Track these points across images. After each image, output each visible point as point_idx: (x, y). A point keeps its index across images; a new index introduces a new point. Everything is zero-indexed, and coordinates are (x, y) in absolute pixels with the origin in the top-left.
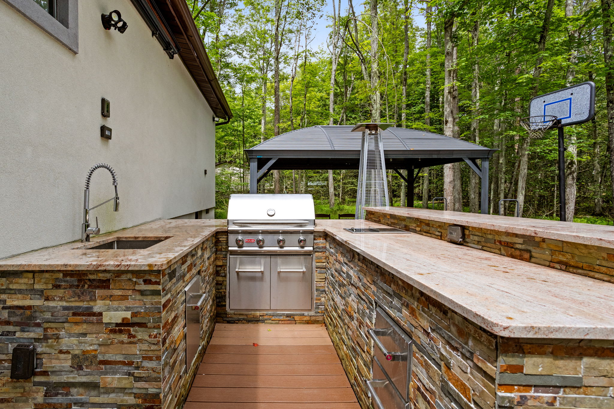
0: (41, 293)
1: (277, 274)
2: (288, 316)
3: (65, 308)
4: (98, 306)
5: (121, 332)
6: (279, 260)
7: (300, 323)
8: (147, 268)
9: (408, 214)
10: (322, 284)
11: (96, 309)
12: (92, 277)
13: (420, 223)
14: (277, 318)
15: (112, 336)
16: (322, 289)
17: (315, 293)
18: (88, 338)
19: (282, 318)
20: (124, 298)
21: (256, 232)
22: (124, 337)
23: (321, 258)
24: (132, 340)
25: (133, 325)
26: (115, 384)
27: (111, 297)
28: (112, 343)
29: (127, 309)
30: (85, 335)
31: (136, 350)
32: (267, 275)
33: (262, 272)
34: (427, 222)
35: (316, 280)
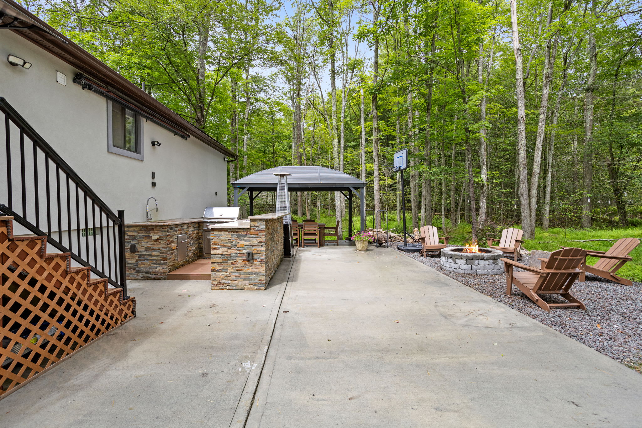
0: (137, 231)
3: (143, 235)
4: (151, 235)
5: (157, 241)
8: (163, 225)
11: (151, 236)
12: (149, 227)
15: (155, 242)
18: (149, 243)
20: (158, 233)
22: (158, 243)
24: (160, 243)
25: (160, 239)
26: (156, 255)
27: (154, 233)
28: (155, 244)
29: (158, 236)
30: (148, 242)
31: (161, 246)
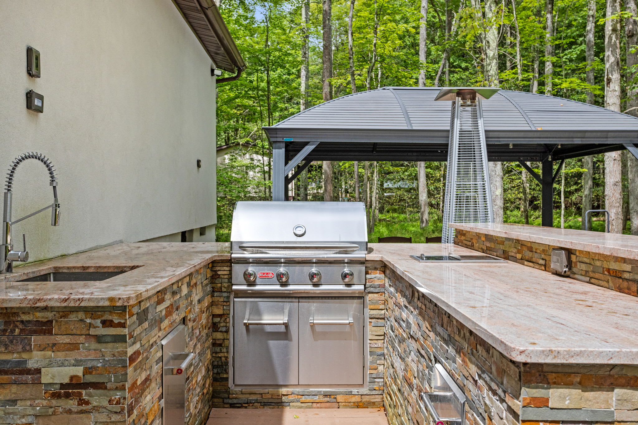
1: (309, 328)
2: (326, 396)
4: (35, 360)
5: (67, 396)
6: (314, 305)
7: (346, 407)
8: (107, 303)
9: (506, 233)
10: (380, 344)
11: (31, 365)
12: (25, 318)
13: (521, 247)
14: (309, 399)
15: (54, 402)
16: (379, 352)
17: (369, 358)
18: (19, 407)
19: (316, 398)
20: (74, 347)
21: (275, 262)
22: (72, 404)
23: (377, 303)
24: (84, 407)
25: (86, 385)
27: (54, 347)
28: (54, 413)
29: (77, 363)
30: (14, 402)
31: (89, 422)
32: (293, 329)
33: (286, 325)
34: (529, 245)
35: (370, 337)
